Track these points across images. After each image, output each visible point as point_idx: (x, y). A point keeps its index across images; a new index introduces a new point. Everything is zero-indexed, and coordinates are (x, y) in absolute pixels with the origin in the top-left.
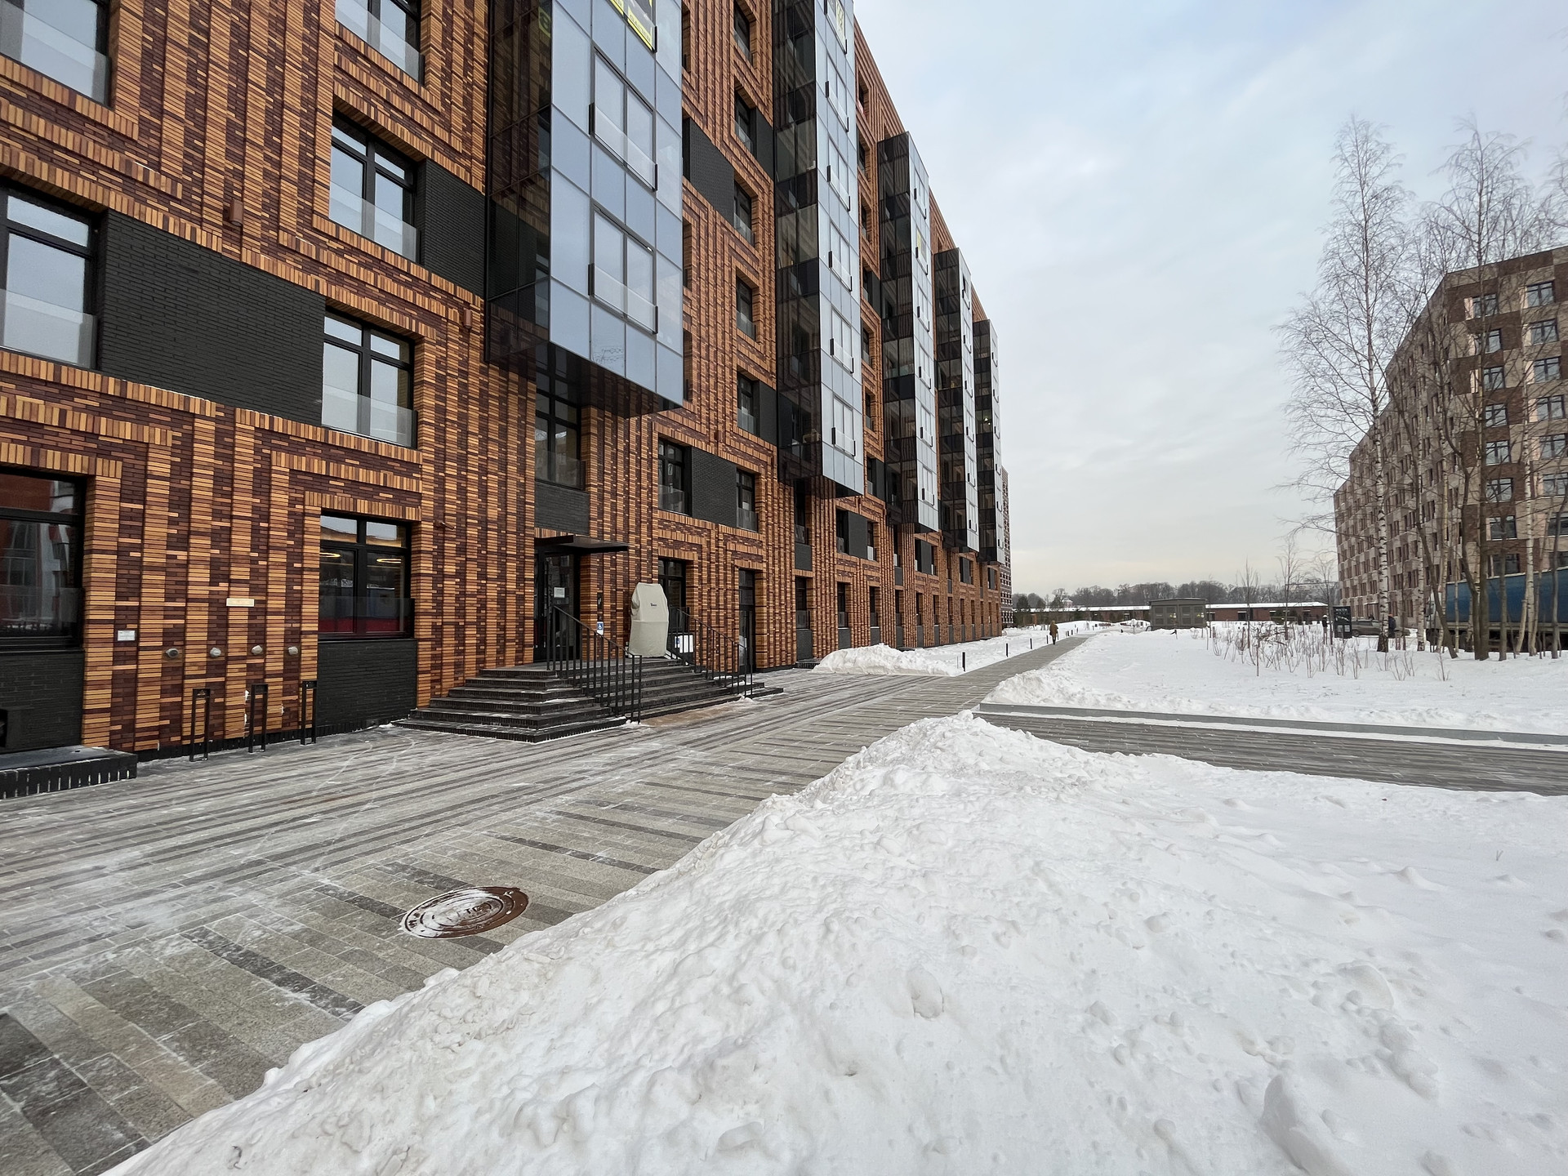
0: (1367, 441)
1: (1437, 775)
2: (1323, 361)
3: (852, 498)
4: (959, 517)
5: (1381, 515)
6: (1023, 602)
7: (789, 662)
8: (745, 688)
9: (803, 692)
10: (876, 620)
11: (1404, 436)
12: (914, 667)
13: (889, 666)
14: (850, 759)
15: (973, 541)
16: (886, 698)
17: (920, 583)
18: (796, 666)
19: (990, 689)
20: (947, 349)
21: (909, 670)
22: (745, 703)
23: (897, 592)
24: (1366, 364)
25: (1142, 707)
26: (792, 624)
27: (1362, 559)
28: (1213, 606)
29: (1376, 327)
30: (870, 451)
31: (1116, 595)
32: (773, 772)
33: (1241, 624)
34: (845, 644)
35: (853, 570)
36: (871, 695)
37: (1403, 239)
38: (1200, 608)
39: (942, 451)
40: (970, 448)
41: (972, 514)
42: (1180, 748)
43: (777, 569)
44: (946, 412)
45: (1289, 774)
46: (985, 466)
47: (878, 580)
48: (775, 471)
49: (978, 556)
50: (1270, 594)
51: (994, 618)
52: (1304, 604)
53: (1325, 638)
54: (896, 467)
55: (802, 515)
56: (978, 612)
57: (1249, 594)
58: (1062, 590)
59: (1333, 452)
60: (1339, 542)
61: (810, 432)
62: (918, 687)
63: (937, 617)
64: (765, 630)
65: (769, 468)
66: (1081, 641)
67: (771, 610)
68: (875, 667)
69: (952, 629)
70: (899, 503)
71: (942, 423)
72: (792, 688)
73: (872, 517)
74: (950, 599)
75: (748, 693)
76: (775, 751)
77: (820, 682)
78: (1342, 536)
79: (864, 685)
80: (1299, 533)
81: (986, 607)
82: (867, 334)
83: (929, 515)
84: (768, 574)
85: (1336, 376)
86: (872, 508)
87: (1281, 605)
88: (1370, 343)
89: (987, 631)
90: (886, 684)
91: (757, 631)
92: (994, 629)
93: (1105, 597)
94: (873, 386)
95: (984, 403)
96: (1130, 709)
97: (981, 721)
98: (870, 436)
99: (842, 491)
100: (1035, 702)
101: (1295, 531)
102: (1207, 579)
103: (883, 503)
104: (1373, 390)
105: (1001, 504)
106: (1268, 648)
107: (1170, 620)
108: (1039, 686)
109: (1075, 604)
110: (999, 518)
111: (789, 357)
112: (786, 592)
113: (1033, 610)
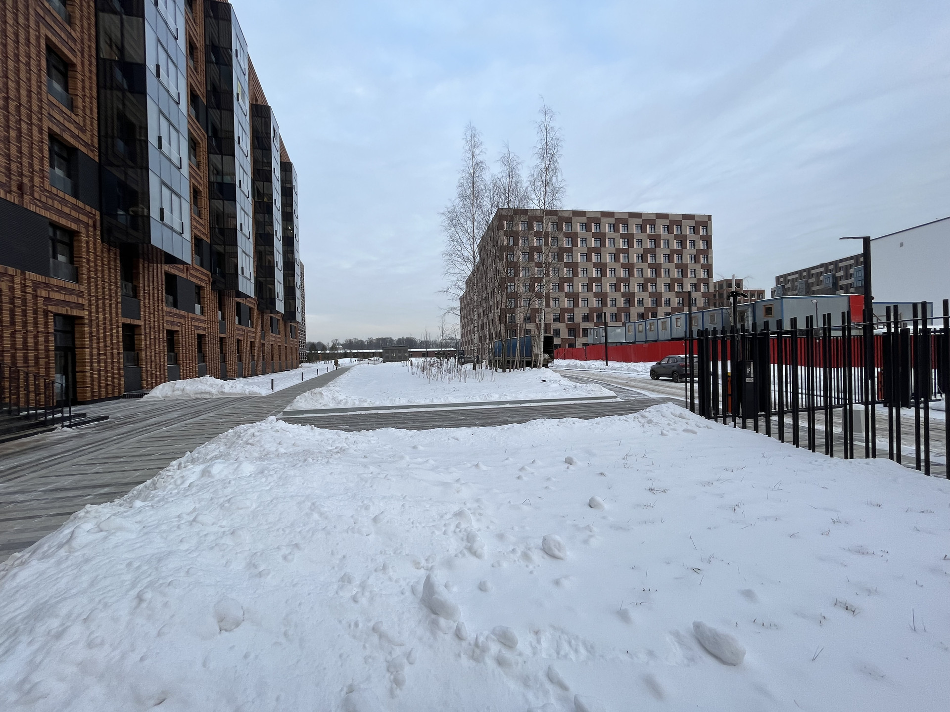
0: (472, 275)
1: (490, 421)
2: (457, 235)
3: (181, 266)
4: (270, 289)
5: (475, 309)
6: (313, 346)
7: (116, 394)
8: (63, 419)
9: (131, 416)
10: (203, 358)
11: (484, 275)
12: (234, 391)
13: (214, 391)
14: (174, 463)
15: (280, 306)
16: (211, 414)
17: (240, 332)
18: (124, 397)
19: (290, 401)
20: (261, 173)
21: (230, 394)
22: (62, 432)
23: (221, 339)
24: (472, 240)
25: (377, 404)
26: (119, 362)
27: (469, 329)
28: (412, 350)
29: (476, 224)
30: (198, 233)
31: (366, 343)
32: (94, 487)
33: (422, 359)
34: (175, 376)
35: (181, 321)
36: (198, 413)
37: (485, 187)
38: (406, 351)
39: (257, 243)
40: (278, 245)
41: (279, 289)
42: (395, 423)
43: (101, 316)
44: (260, 217)
45: (439, 429)
46: (288, 258)
47: (204, 329)
48: (98, 233)
49: (283, 316)
50: (435, 345)
51: (294, 356)
52: (448, 349)
53: (455, 365)
54: (220, 249)
55: (130, 274)
56: (283, 353)
57: (426, 344)
58: (337, 340)
59: (459, 278)
60: (461, 321)
61: (136, 205)
62: (237, 404)
63: (253, 356)
64: (88, 368)
65: (91, 229)
66: (347, 369)
67: (95, 351)
68: (202, 393)
69: (264, 364)
70: (223, 275)
71: (257, 224)
72: (118, 415)
73: (199, 283)
74: (263, 344)
75: (66, 423)
76: (98, 468)
77: (149, 408)
78: (462, 318)
79: (192, 407)
80: (447, 314)
81: (289, 349)
82: (195, 144)
83: (247, 286)
84: (91, 321)
85: (461, 243)
86: (199, 275)
87: (439, 349)
88: (473, 231)
89: (289, 365)
90: (212, 404)
91: (78, 369)
92: (294, 364)
93: (360, 344)
94: (199, 184)
95: (288, 217)
96: (371, 406)
97: (281, 422)
98: (197, 222)
99: (171, 259)
100: (319, 407)
101: (445, 314)
102: (409, 336)
103: (209, 273)
104: (474, 252)
105: (299, 284)
106: (434, 370)
107: (392, 357)
108: (321, 397)
109: (344, 349)
110: (298, 293)
111: (113, 138)
112: (112, 336)
113: (319, 352)
